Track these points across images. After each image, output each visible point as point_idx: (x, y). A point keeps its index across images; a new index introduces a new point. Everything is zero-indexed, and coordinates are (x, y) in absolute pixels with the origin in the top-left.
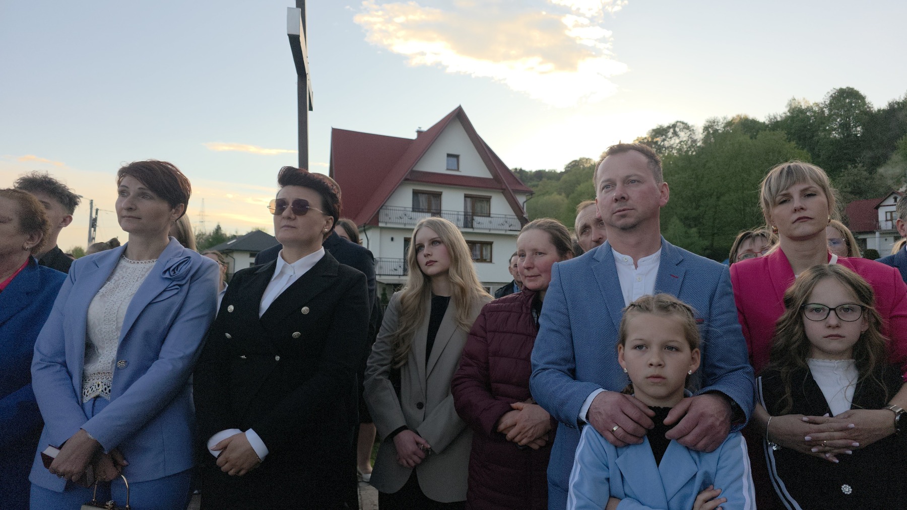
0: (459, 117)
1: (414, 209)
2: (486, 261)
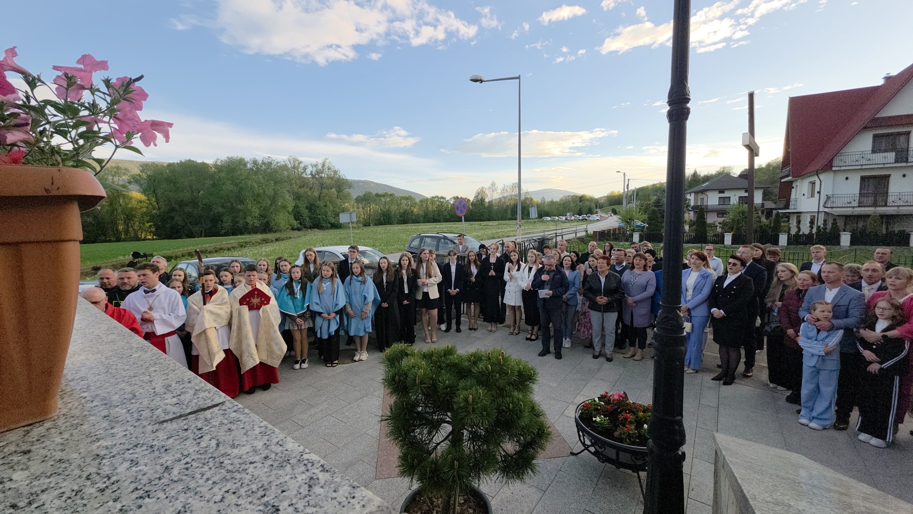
1: (874, 151)
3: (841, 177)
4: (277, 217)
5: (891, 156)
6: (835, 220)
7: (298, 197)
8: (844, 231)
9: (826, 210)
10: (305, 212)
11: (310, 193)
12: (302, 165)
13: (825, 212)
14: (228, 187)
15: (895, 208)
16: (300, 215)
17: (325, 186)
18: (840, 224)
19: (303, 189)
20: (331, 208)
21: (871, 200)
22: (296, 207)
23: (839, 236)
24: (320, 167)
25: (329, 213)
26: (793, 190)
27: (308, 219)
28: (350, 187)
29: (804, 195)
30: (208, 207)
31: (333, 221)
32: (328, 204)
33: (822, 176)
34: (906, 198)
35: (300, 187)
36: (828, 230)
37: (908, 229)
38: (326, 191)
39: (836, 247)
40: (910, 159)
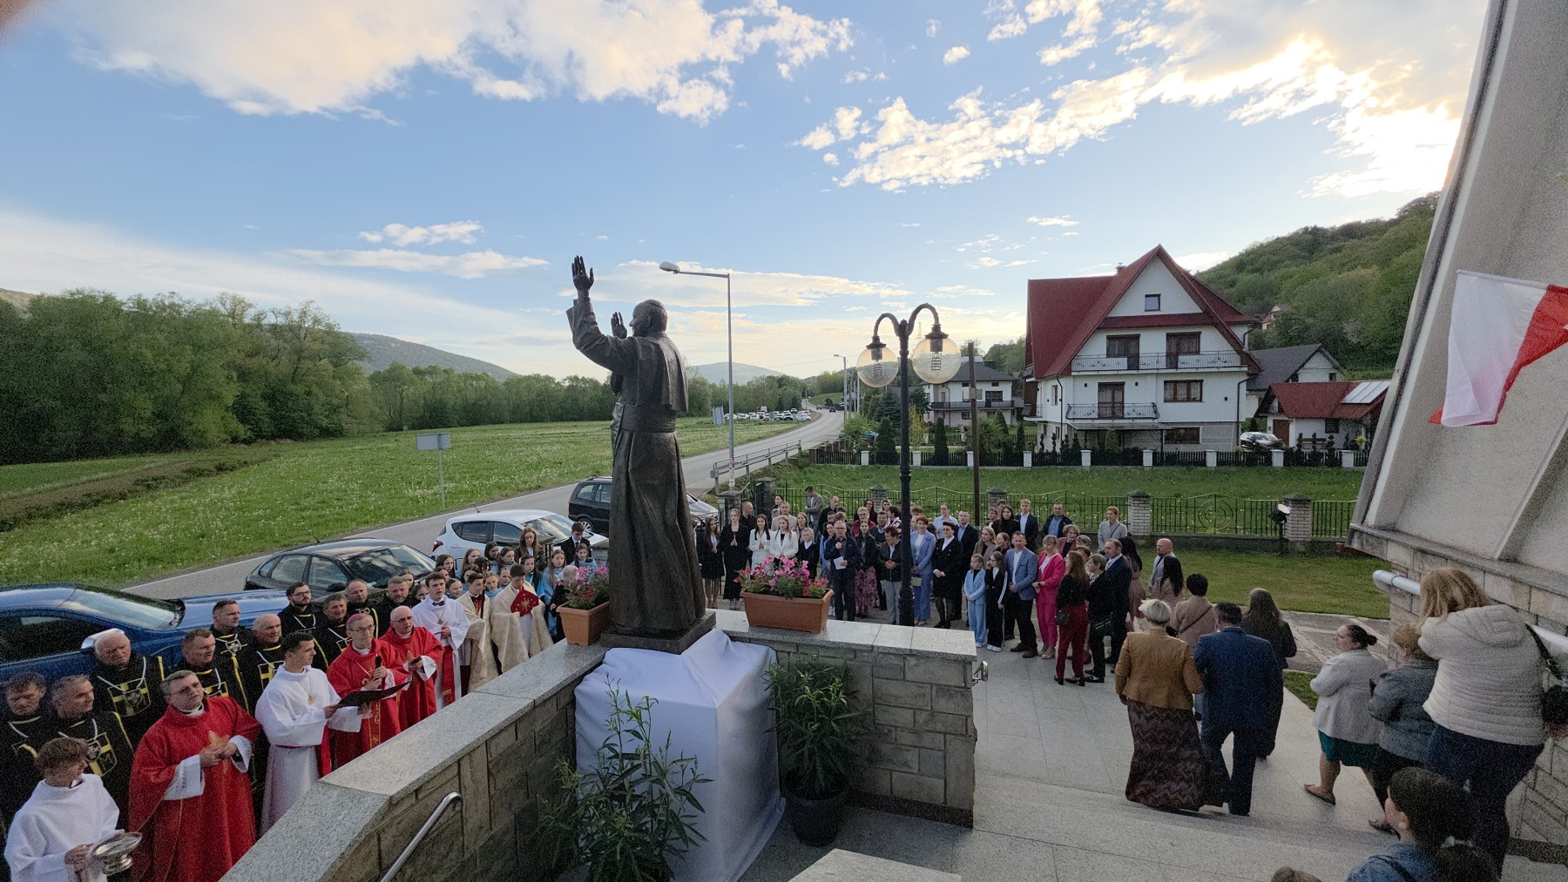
0: (1159, 255)
1: (1108, 355)
2: (1194, 400)
3: (1080, 383)
4: (198, 417)
5: (1123, 362)
6: (1076, 435)
7: (244, 376)
8: (1085, 448)
9: (1069, 422)
10: (262, 406)
11: (271, 367)
12: (251, 312)
13: (1068, 425)
15: (1130, 421)
16: (251, 413)
18: (1081, 438)
19: (255, 360)
20: (322, 398)
21: (1109, 412)
22: (243, 396)
23: (1080, 455)
25: (317, 408)
26: (1039, 393)
27: (267, 420)
28: (361, 357)
29: (1048, 400)
31: (325, 423)
32: (315, 389)
33: (1063, 381)
34: (1139, 410)
35: (250, 356)
36: (1070, 447)
37: (1140, 445)
38: (309, 364)
39: (1078, 468)
40: (1141, 367)
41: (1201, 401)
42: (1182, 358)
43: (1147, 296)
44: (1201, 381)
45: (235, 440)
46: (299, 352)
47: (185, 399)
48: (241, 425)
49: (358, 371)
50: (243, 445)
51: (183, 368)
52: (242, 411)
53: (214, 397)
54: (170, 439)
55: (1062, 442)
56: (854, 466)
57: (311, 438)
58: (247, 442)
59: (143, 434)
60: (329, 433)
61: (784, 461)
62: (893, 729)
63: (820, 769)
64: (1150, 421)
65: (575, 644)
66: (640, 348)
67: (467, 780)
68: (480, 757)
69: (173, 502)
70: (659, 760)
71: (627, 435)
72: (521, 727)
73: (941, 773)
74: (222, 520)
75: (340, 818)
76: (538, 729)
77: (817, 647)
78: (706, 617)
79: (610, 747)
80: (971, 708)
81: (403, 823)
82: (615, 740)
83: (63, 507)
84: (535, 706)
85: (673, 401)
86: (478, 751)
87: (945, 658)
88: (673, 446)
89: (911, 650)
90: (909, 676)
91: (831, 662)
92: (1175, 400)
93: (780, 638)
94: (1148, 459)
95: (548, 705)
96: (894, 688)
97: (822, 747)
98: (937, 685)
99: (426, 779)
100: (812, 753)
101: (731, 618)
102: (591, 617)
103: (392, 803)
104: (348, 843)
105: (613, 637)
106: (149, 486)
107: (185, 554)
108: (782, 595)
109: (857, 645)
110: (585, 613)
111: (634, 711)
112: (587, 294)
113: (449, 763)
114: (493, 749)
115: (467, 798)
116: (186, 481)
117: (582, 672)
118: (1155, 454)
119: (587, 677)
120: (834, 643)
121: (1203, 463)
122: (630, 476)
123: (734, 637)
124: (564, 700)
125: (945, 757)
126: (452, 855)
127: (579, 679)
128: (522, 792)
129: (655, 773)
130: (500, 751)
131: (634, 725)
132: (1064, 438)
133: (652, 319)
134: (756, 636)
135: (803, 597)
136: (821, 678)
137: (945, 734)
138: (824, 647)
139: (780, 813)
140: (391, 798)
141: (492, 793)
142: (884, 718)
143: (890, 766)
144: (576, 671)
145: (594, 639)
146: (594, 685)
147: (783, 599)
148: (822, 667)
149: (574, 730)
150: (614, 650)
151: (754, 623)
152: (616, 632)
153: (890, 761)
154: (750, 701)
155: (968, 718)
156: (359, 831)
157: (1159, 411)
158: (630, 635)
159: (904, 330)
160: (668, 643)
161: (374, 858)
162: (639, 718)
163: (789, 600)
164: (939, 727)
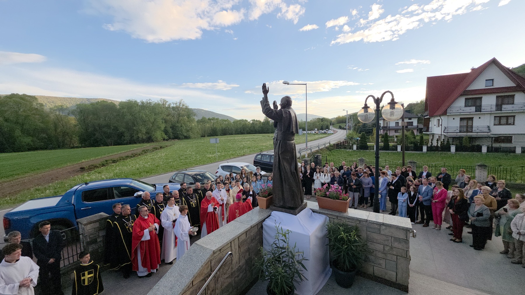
0: (494, 62)
1: (465, 106)
2: (510, 124)
3: (452, 118)
4: (156, 133)
5: (473, 109)
6: (448, 139)
7: (166, 122)
8: (453, 145)
9: (445, 134)
10: (170, 130)
11: (172, 120)
12: (168, 103)
13: (444, 135)
14: (128, 117)
15: (476, 133)
16: (168, 132)
17: (181, 115)
18: (451, 141)
19: (169, 117)
20: (185, 127)
21: (465, 130)
22: (165, 127)
23: (450, 148)
24: (178, 105)
25: (184, 130)
26: (430, 122)
27: (172, 134)
28: (195, 115)
29: (435, 125)
30: (116, 129)
31: (185, 134)
32: (183, 125)
33: (442, 117)
34: (480, 129)
35: (167, 116)
36: (445, 144)
37: (481, 144)
38: (182, 118)
39: (449, 153)
40: (482, 110)
41: (514, 124)
42: (504, 106)
43: (486, 80)
44: (514, 116)
45: (164, 140)
46: (179, 115)
47: (153, 128)
48: (165, 136)
49: (194, 119)
50: (166, 141)
51: (152, 120)
52: (166, 132)
53: (159, 128)
54: (149, 140)
55: (441, 142)
56: (350, 150)
57: (182, 139)
58: (167, 140)
59: (144, 138)
60: (186, 138)
61: (324, 148)
62: (375, 251)
63: (347, 261)
64: (486, 133)
65: (261, 208)
66: (283, 113)
67: (233, 248)
68: (236, 241)
69: (151, 156)
70: (292, 251)
71: (279, 142)
72: (248, 233)
73: (395, 271)
74: (162, 162)
75: (201, 254)
76: (252, 234)
77: (344, 218)
78: (304, 204)
79: (276, 244)
80: (408, 248)
81: (217, 259)
82: (277, 242)
83: (127, 157)
84: (251, 227)
85: (294, 130)
86: (236, 240)
87: (398, 228)
88: (294, 145)
89: (383, 223)
90: (382, 232)
91: (350, 223)
92: (500, 124)
93: (331, 213)
94: (484, 150)
95: (255, 227)
96: (375, 236)
97: (348, 254)
98: (393, 237)
99: (223, 247)
100: (344, 256)
101: (312, 204)
102: (267, 200)
103: (214, 253)
104: (203, 263)
105: (274, 208)
106: (145, 152)
107: (154, 171)
108: (331, 198)
109: (361, 219)
110: (265, 199)
111: (284, 234)
112: (266, 95)
113: (228, 242)
114: (240, 239)
115: (233, 253)
116: (153, 151)
117: (265, 218)
118: (488, 148)
119: (266, 219)
120: (351, 217)
121: (514, 152)
122: (280, 155)
123: (314, 211)
124: (259, 227)
125: (397, 265)
126: (229, 270)
127: (264, 220)
128: (248, 254)
129: (290, 255)
130: (242, 240)
131: (284, 238)
132: (442, 140)
133: (287, 102)
134: (322, 211)
135: (339, 199)
136: (348, 230)
137: (397, 256)
138: (347, 218)
139: (330, 274)
140: (214, 251)
141: (240, 253)
142: (371, 246)
143: (373, 264)
144: (262, 218)
145: (268, 207)
146: (268, 222)
147: (332, 200)
148: (347, 225)
149: (262, 236)
150: (274, 212)
151: (320, 206)
152: (275, 206)
153: (373, 262)
154: (320, 235)
155: (407, 251)
156: (206, 260)
157: (491, 129)
158: (280, 207)
159: (378, 101)
160: (292, 211)
161: (210, 267)
162: (285, 236)
163: (334, 200)
164: (395, 253)
